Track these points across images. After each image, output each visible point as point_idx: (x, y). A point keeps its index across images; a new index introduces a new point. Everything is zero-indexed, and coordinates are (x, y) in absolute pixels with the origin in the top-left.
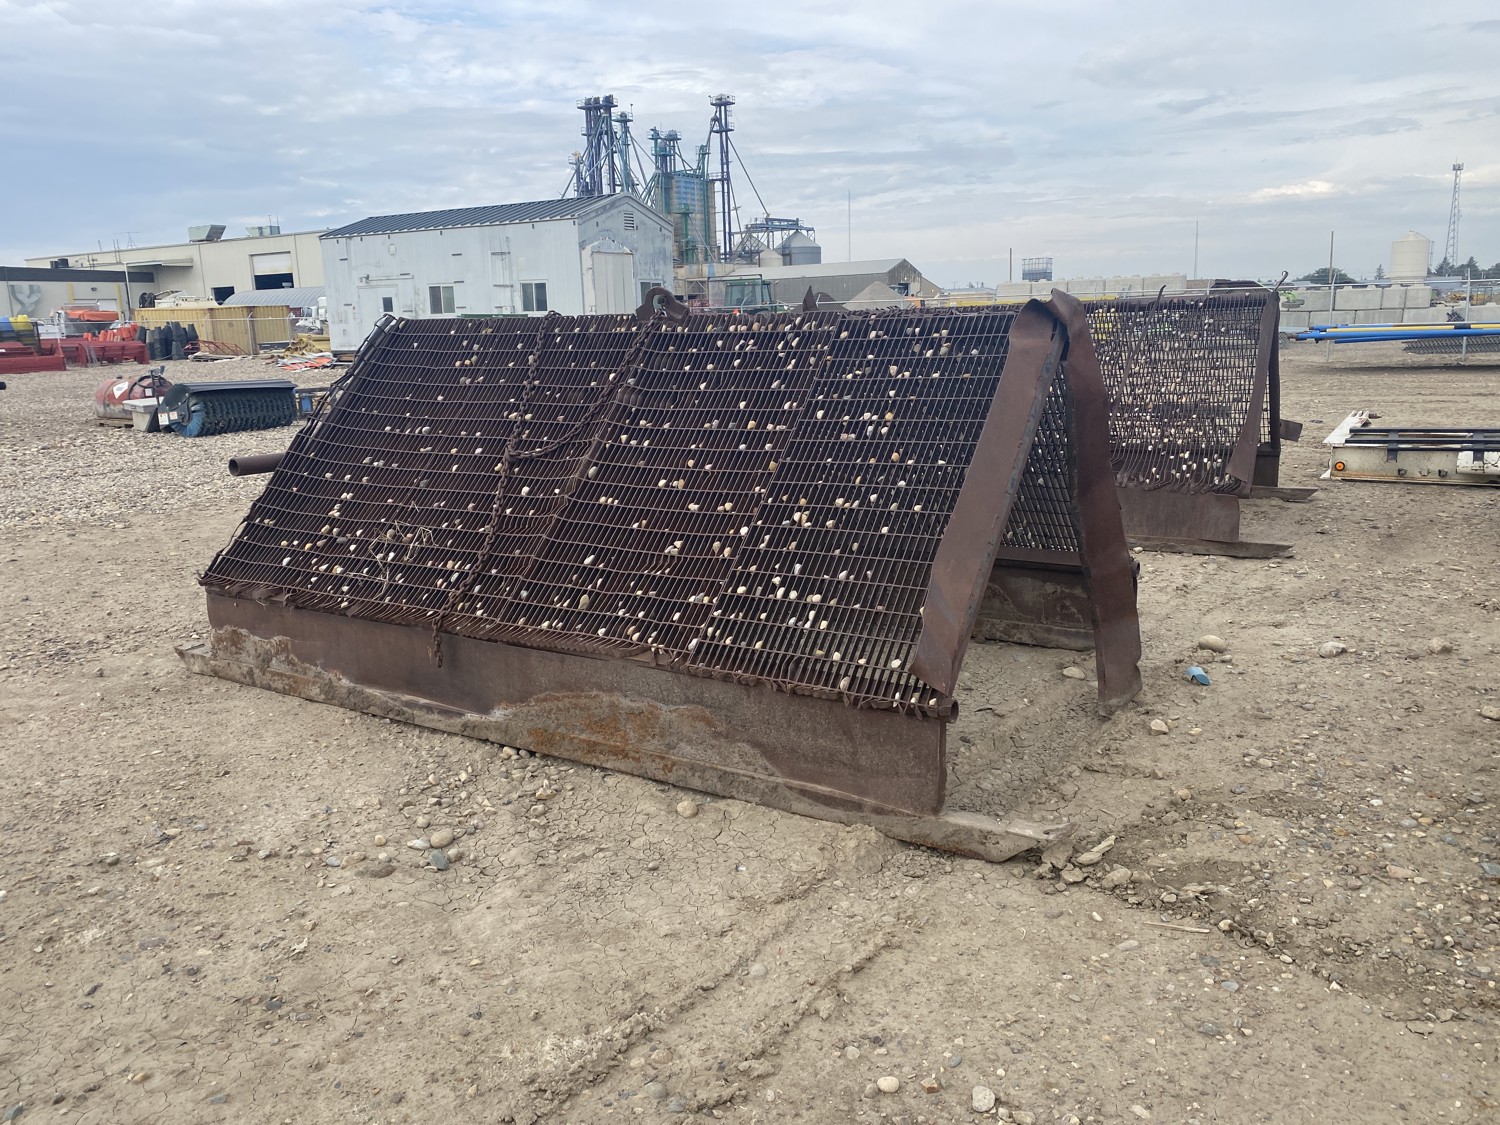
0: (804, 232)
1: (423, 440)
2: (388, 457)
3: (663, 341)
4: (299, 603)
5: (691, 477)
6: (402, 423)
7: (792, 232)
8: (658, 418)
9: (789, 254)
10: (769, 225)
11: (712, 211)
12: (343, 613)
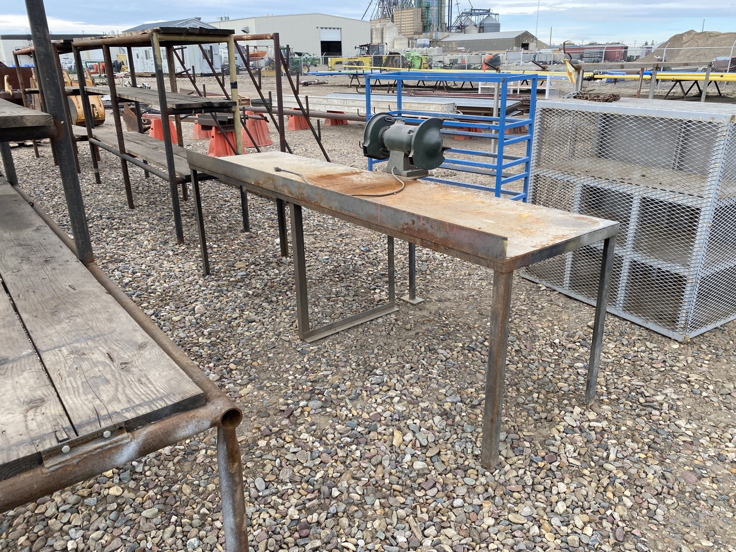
0: (493, 16)
7: (485, 16)
9: (483, 27)
10: (473, 12)
11: (443, 5)
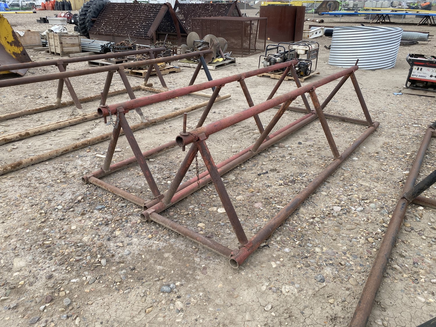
1: (112, 17)
2: (108, 19)
3: (136, 6)
4: (100, 34)
5: (136, 20)
6: (110, 15)
8: (134, 14)
12: (103, 35)
